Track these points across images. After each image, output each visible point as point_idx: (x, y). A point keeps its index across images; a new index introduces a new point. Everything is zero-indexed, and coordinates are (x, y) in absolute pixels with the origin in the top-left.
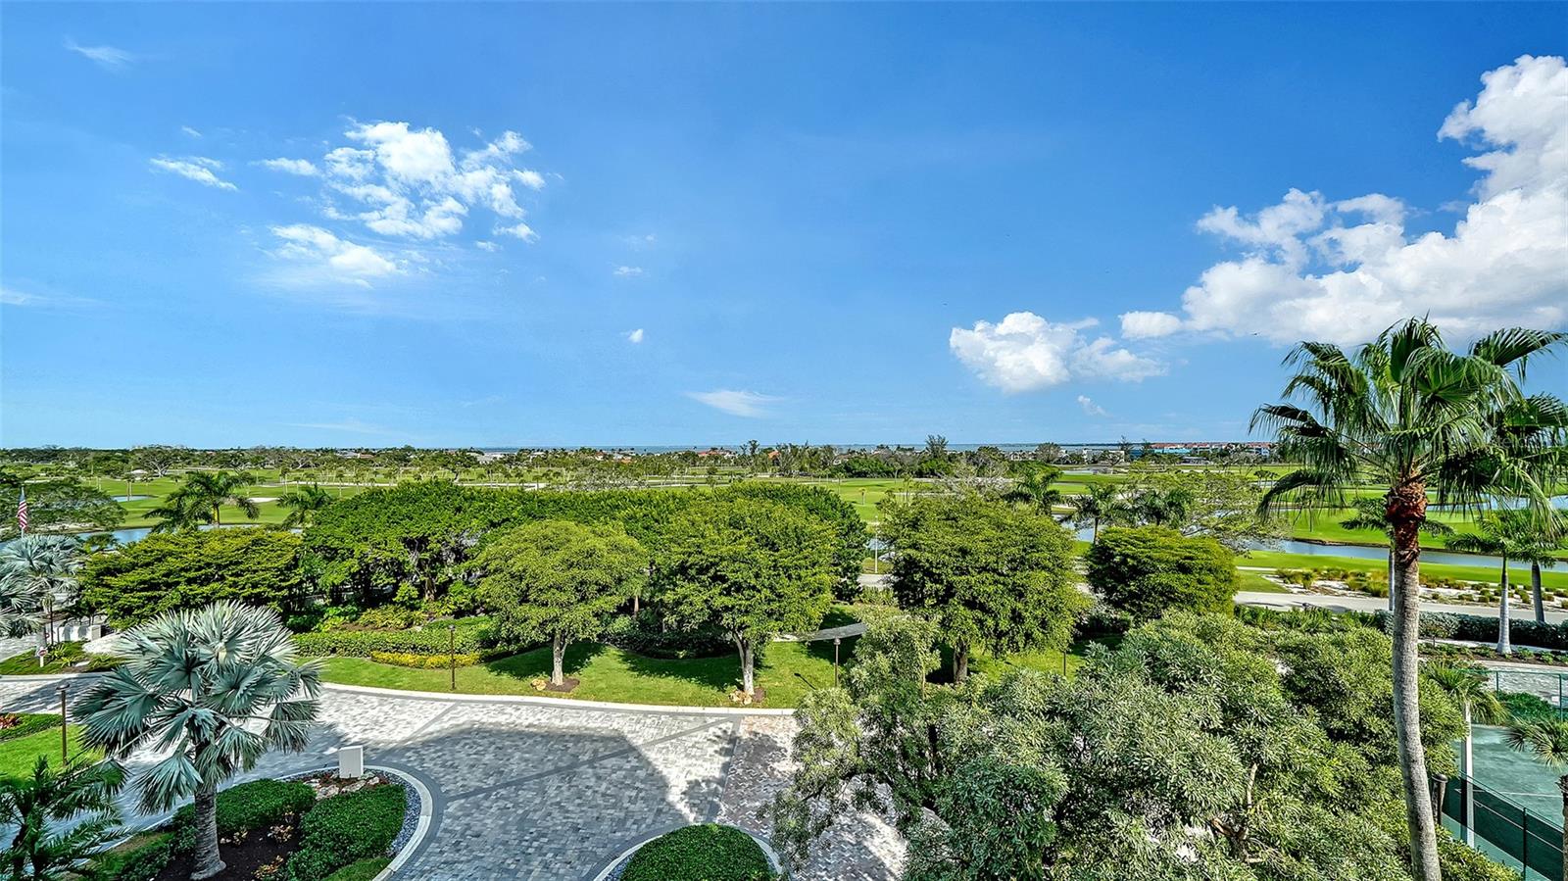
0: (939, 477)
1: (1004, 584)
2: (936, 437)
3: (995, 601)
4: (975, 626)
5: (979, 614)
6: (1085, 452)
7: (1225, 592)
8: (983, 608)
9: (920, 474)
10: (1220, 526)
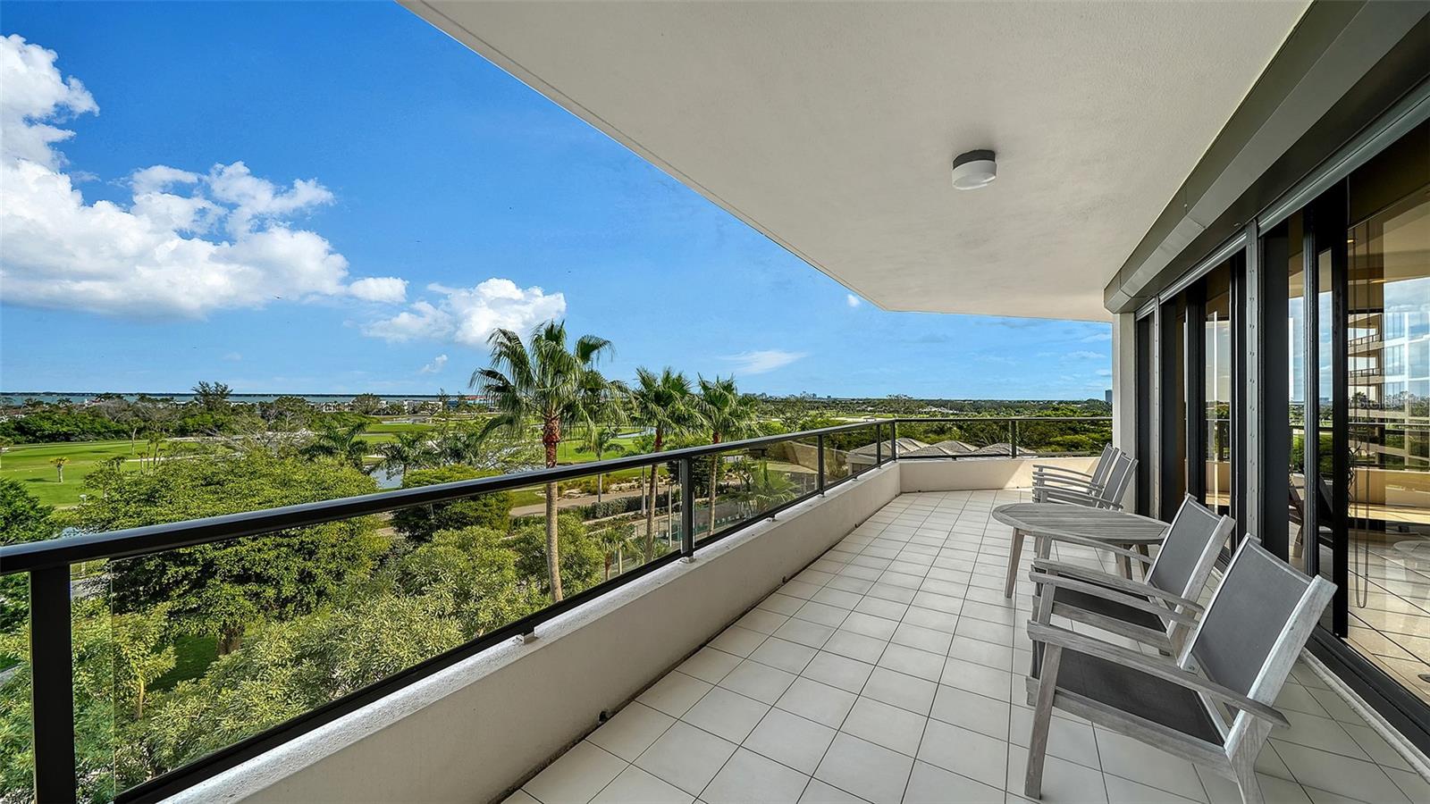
0: (208, 435)
1: (288, 545)
2: (213, 386)
3: (277, 567)
4: (248, 603)
5: (253, 587)
6: (406, 403)
7: (503, 510)
8: (260, 579)
9: (183, 432)
10: (507, 459)
